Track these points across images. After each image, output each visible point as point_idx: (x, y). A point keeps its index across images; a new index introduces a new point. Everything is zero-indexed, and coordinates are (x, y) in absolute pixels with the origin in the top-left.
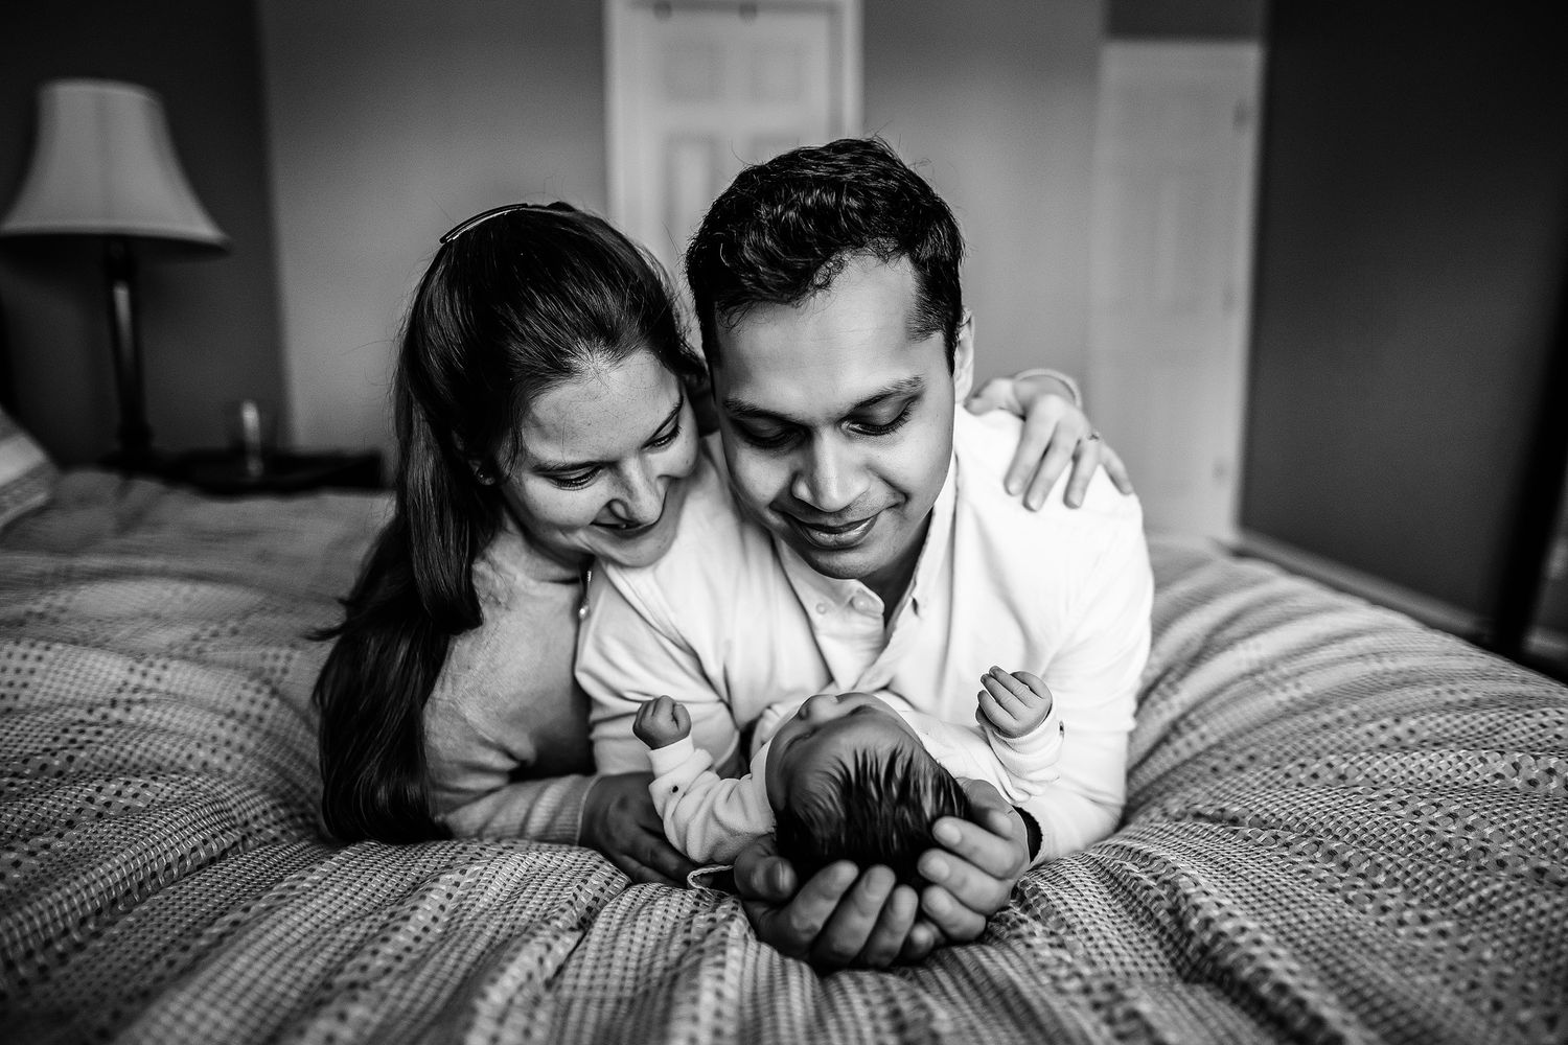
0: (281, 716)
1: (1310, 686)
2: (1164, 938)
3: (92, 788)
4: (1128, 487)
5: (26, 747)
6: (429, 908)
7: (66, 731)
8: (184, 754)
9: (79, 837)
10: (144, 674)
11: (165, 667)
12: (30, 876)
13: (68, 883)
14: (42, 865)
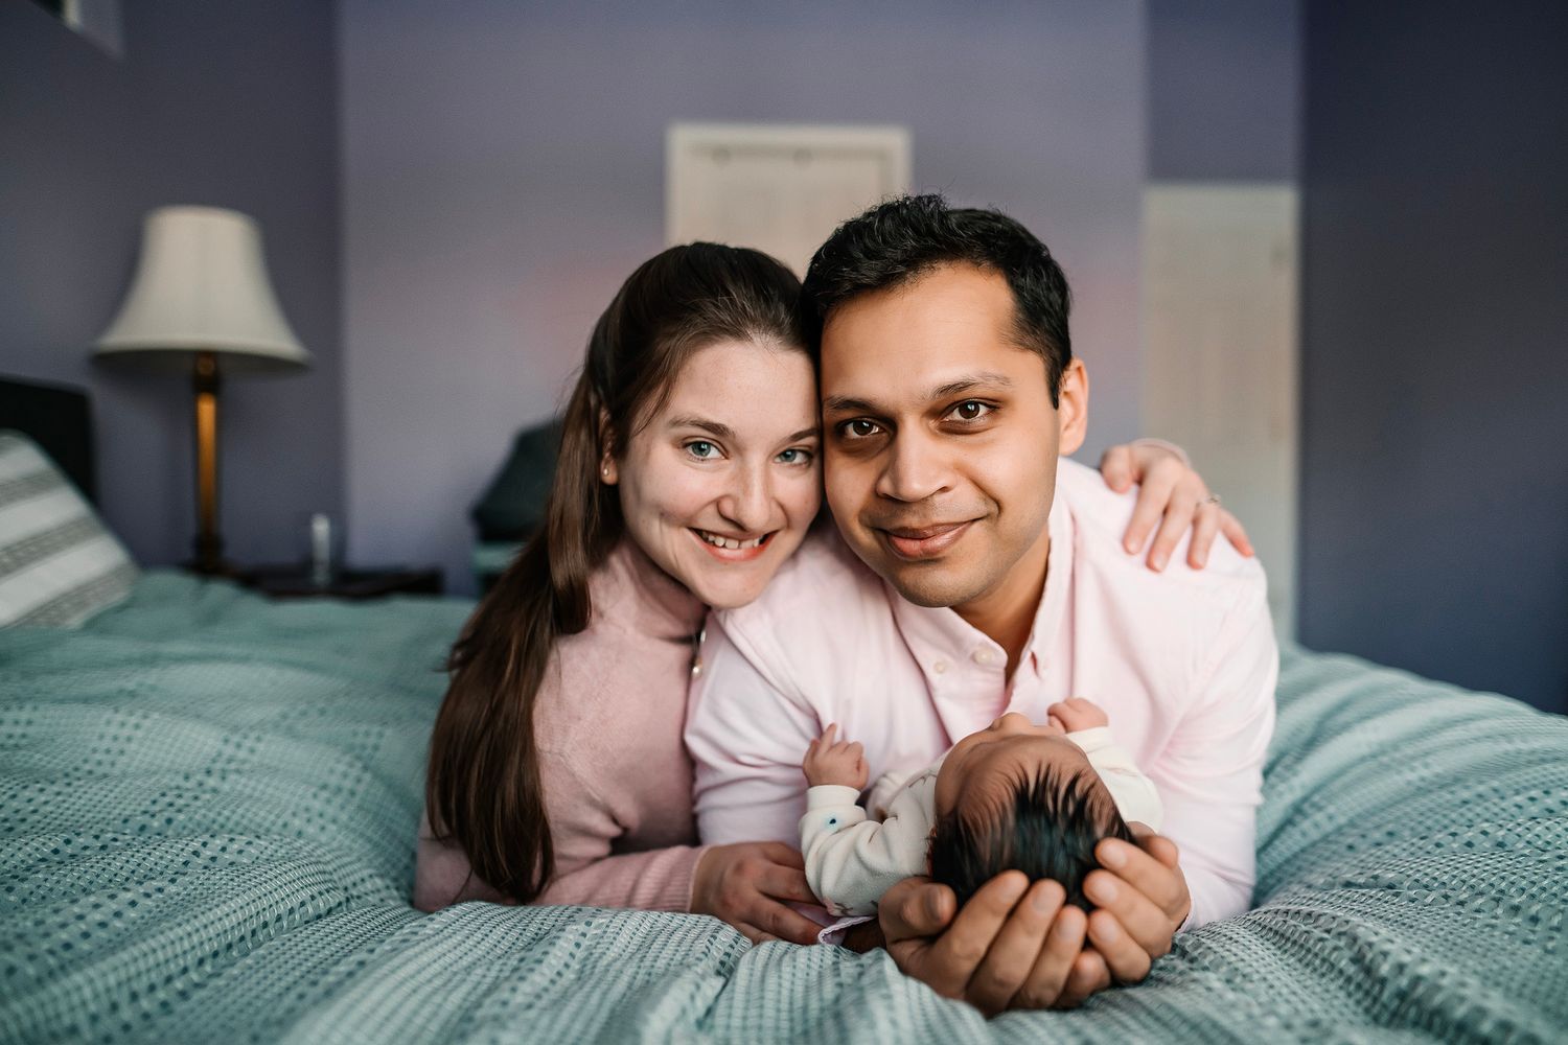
0: (373, 791)
1: (1440, 765)
2: (1352, 987)
3: (198, 842)
4: (1250, 549)
5: (125, 809)
6: (560, 954)
7: (163, 795)
8: (280, 822)
9: (192, 883)
10: (239, 746)
11: (259, 739)
12: (147, 916)
13: (188, 921)
14: (158, 906)
